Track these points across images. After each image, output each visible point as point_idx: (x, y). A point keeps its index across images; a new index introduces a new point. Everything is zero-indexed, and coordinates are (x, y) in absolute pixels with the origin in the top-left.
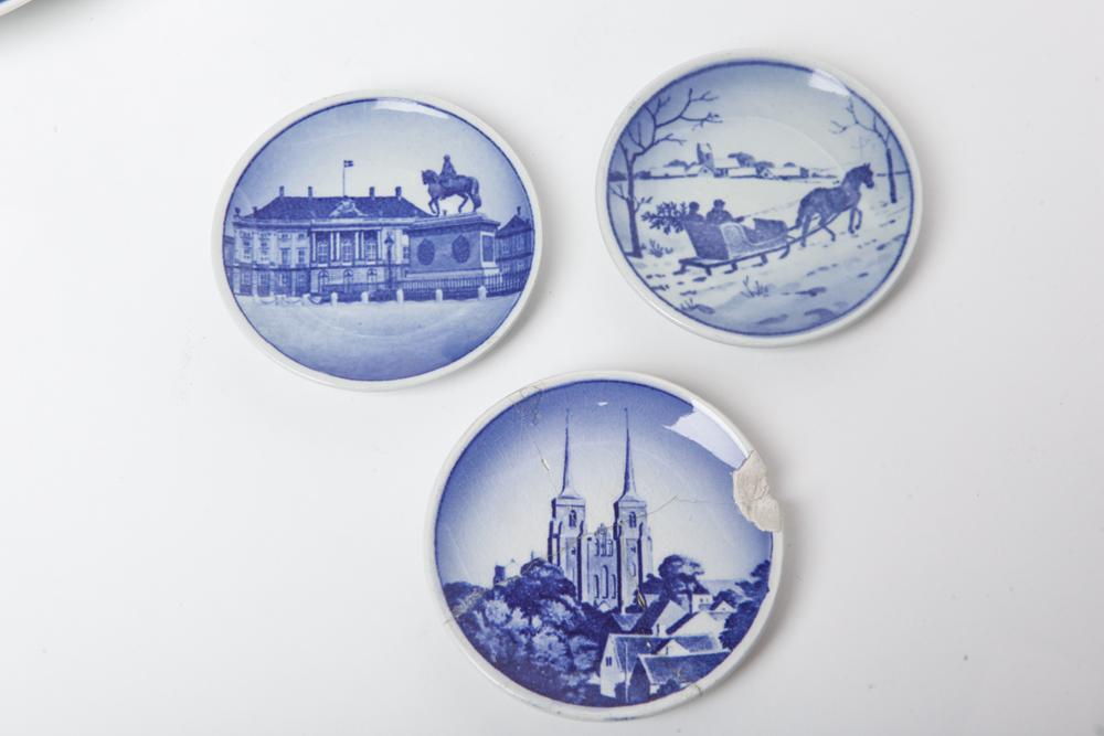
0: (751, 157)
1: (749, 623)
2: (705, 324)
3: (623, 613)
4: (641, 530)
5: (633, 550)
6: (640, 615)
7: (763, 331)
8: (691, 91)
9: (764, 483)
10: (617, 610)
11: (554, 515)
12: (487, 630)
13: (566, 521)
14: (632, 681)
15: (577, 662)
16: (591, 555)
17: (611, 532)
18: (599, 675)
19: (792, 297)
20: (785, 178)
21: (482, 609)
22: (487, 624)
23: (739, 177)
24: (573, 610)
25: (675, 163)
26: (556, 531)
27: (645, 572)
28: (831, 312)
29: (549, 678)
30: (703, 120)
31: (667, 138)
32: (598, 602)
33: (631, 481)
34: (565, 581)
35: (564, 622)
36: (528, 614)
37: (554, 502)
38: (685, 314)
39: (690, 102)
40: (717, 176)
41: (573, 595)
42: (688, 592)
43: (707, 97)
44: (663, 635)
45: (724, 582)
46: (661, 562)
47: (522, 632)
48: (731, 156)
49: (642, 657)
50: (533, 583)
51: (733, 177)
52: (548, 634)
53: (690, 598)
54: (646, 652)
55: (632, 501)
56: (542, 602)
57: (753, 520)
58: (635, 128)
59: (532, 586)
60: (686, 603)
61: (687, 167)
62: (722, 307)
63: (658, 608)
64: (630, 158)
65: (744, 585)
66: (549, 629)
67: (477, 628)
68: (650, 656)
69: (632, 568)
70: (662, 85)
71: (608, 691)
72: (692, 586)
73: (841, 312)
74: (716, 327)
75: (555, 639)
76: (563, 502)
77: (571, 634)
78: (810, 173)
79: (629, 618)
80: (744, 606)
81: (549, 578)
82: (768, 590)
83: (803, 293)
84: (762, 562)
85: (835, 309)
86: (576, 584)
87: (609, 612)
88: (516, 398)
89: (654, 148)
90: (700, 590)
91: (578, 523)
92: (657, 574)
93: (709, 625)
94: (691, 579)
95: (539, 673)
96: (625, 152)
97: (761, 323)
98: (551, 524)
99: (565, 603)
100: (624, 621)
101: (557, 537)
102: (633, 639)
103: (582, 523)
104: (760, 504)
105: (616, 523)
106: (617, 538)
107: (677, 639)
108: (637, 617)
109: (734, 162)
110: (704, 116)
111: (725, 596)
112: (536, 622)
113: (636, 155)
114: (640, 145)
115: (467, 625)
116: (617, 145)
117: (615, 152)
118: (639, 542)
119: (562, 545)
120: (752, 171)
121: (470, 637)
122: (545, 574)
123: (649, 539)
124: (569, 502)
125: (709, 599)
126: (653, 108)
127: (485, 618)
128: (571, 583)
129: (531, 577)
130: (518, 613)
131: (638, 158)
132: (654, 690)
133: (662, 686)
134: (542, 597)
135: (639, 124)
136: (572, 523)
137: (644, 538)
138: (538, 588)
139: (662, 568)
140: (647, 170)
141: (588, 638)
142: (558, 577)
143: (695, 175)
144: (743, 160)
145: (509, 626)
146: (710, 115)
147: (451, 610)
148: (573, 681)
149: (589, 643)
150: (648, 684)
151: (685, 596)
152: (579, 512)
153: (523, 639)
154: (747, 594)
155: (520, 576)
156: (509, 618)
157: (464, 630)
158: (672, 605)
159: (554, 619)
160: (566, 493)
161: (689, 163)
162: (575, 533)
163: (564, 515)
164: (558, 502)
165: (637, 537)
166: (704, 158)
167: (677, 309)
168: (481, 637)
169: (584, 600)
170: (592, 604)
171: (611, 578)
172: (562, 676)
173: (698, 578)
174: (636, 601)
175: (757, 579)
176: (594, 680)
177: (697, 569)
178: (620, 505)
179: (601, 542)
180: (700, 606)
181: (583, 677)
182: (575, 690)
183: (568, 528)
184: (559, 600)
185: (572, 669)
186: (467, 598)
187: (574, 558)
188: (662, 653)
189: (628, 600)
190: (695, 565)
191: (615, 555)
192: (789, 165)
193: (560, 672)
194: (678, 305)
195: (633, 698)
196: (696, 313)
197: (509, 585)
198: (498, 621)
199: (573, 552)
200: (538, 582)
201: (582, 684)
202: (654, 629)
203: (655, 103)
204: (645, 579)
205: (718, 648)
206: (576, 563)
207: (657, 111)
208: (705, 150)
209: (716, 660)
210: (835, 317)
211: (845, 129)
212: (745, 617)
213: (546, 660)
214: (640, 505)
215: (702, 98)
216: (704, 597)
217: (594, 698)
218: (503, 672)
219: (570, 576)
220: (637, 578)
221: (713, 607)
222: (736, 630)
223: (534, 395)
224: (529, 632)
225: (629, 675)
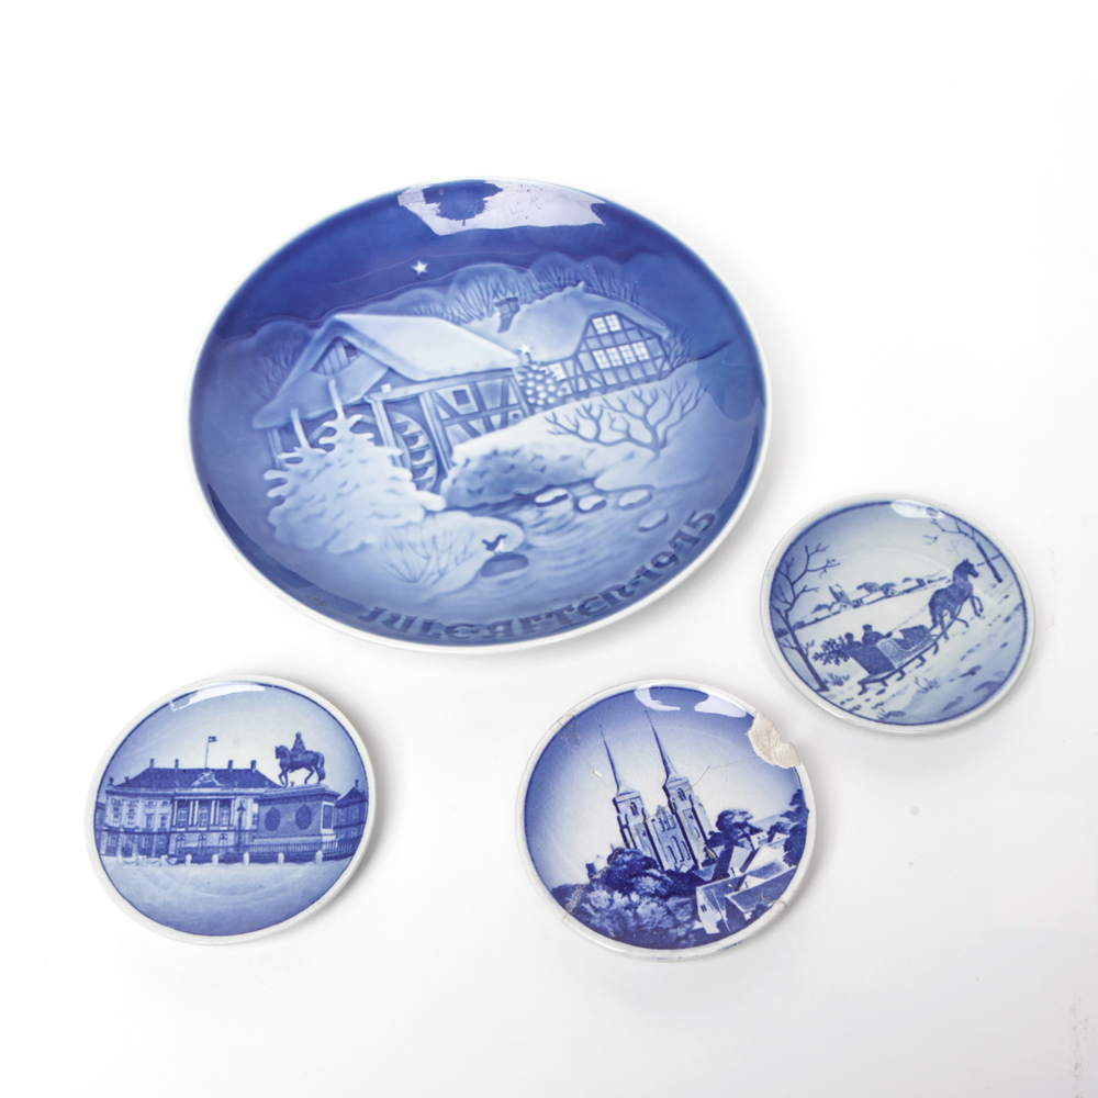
0: (874, 584)
1: (803, 841)
2: (904, 725)
3: (701, 868)
4: (691, 800)
5: (691, 817)
6: (715, 865)
7: (951, 715)
8: (806, 548)
9: (774, 733)
10: (695, 867)
11: (618, 811)
12: (598, 915)
13: (629, 812)
14: (727, 916)
15: (679, 917)
16: (659, 832)
17: (668, 809)
18: (700, 921)
19: (958, 681)
20: (908, 591)
21: (588, 901)
22: (596, 910)
23: (873, 602)
24: (660, 879)
25: (819, 608)
26: (624, 823)
27: (707, 832)
28: (994, 682)
29: (661, 936)
30: (824, 567)
31: (804, 591)
32: (678, 866)
33: (669, 765)
34: (646, 858)
35: (657, 891)
36: (626, 893)
37: (614, 801)
38: (885, 723)
39: (809, 556)
40: (855, 607)
41: (656, 867)
42: (745, 835)
43: (821, 548)
44: (738, 874)
45: (771, 818)
46: (716, 819)
47: (626, 908)
48: (859, 588)
49: (729, 896)
50: (620, 868)
51: (868, 604)
52: (648, 903)
53: (749, 839)
54: (730, 891)
55: (676, 780)
56: (633, 880)
57: (776, 763)
58: (777, 590)
59: (620, 871)
60: (747, 844)
61: (830, 608)
62: (908, 708)
63: (727, 855)
64: (784, 615)
65: (788, 815)
66: (646, 900)
67: (590, 915)
68: (734, 893)
69: (695, 831)
70: (784, 550)
71: (712, 929)
72: (747, 830)
73: (1002, 679)
74: (913, 725)
75: (654, 905)
76: (621, 798)
77: (665, 898)
78: (925, 581)
79: (707, 870)
80: (794, 830)
81: (632, 860)
82: (808, 811)
83: (965, 675)
84: (795, 792)
85: (996, 679)
86: (655, 858)
87: (689, 871)
88: (557, 728)
89: (798, 601)
90: (755, 830)
91: (640, 811)
92: (716, 830)
93: (771, 854)
94: (745, 824)
95: (652, 934)
96: (778, 611)
97: (946, 709)
98: (619, 819)
99: (652, 875)
100: (704, 874)
101: (627, 826)
102: (715, 886)
103: (643, 810)
104: (777, 750)
105: (669, 801)
106: (674, 812)
107: (751, 874)
108: (713, 867)
109: (864, 592)
110: (824, 564)
111: (776, 829)
112: (635, 897)
113: (787, 611)
114: (786, 602)
115: (581, 915)
116: (770, 608)
117: (771, 614)
118: (693, 810)
119: (633, 831)
120: (881, 594)
121: (587, 924)
122: (627, 858)
123: (700, 805)
124: (627, 797)
125: (764, 835)
126: (784, 570)
127: (593, 907)
128: (651, 859)
129: (617, 865)
130: (617, 895)
131: (790, 613)
132: (748, 916)
133: (753, 912)
134: (631, 877)
135: (779, 586)
136: (635, 813)
137: (696, 806)
138: (626, 871)
139: (719, 824)
140: (799, 620)
141: (680, 896)
142: (639, 857)
143: (838, 612)
144: (870, 588)
145: (614, 907)
146: (828, 561)
147: (564, 907)
148: (681, 932)
149: (682, 900)
150: (742, 914)
151: (745, 839)
152: (637, 802)
153: (629, 913)
154: (793, 820)
155: (608, 866)
156: (611, 901)
157: (580, 920)
158: (736, 849)
159: (648, 890)
160: (621, 790)
161: (829, 604)
162: (640, 819)
163: (625, 808)
164: (617, 800)
165: (690, 807)
166: (839, 597)
167: (876, 721)
168: (595, 921)
169: (666, 868)
170: (673, 869)
171: (681, 845)
172: (671, 931)
173: (749, 822)
174: (707, 855)
175: (796, 806)
176: (697, 926)
177: (746, 816)
178: (668, 786)
179: (663, 819)
180: (759, 843)
181: (688, 926)
182: (686, 937)
183: (633, 817)
184: (646, 875)
185: (677, 924)
186: (573, 895)
187: (646, 838)
188: (743, 887)
189: (701, 857)
190: (744, 813)
191: (678, 826)
192: (906, 580)
193: (668, 929)
194: (875, 718)
195: (734, 928)
196: (891, 718)
197: (602, 877)
198: (604, 906)
199: (644, 834)
200: (625, 866)
201: (689, 931)
202: (730, 872)
203: (784, 566)
204: (708, 837)
205: (786, 868)
206: (649, 842)
207: (788, 571)
208: (837, 590)
209: (789, 877)
210: (1000, 685)
211: (936, 538)
212: (798, 837)
213: (654, 923)
214: (683, 781)
215: (817, 551)
216: (760, 835)
217: (703, 938)
218: (623, 942)
219: (648, 853)
220: (701, 838)
221: (770, 840)
222: (795, 850)
223: (570, 721)
224: (631, 906)
225: (724, 913)
